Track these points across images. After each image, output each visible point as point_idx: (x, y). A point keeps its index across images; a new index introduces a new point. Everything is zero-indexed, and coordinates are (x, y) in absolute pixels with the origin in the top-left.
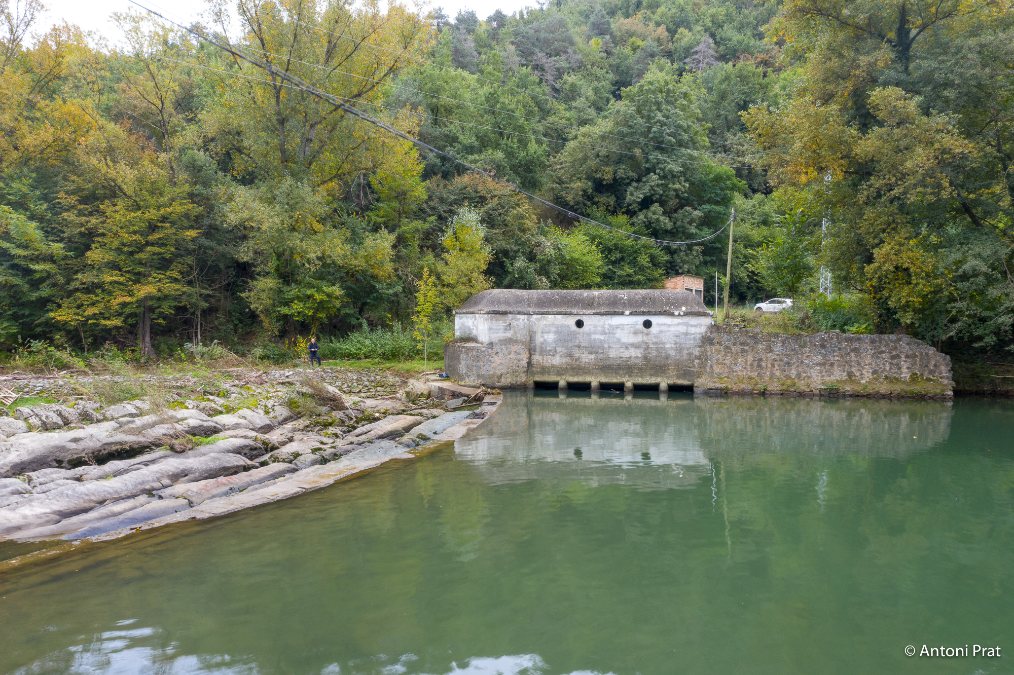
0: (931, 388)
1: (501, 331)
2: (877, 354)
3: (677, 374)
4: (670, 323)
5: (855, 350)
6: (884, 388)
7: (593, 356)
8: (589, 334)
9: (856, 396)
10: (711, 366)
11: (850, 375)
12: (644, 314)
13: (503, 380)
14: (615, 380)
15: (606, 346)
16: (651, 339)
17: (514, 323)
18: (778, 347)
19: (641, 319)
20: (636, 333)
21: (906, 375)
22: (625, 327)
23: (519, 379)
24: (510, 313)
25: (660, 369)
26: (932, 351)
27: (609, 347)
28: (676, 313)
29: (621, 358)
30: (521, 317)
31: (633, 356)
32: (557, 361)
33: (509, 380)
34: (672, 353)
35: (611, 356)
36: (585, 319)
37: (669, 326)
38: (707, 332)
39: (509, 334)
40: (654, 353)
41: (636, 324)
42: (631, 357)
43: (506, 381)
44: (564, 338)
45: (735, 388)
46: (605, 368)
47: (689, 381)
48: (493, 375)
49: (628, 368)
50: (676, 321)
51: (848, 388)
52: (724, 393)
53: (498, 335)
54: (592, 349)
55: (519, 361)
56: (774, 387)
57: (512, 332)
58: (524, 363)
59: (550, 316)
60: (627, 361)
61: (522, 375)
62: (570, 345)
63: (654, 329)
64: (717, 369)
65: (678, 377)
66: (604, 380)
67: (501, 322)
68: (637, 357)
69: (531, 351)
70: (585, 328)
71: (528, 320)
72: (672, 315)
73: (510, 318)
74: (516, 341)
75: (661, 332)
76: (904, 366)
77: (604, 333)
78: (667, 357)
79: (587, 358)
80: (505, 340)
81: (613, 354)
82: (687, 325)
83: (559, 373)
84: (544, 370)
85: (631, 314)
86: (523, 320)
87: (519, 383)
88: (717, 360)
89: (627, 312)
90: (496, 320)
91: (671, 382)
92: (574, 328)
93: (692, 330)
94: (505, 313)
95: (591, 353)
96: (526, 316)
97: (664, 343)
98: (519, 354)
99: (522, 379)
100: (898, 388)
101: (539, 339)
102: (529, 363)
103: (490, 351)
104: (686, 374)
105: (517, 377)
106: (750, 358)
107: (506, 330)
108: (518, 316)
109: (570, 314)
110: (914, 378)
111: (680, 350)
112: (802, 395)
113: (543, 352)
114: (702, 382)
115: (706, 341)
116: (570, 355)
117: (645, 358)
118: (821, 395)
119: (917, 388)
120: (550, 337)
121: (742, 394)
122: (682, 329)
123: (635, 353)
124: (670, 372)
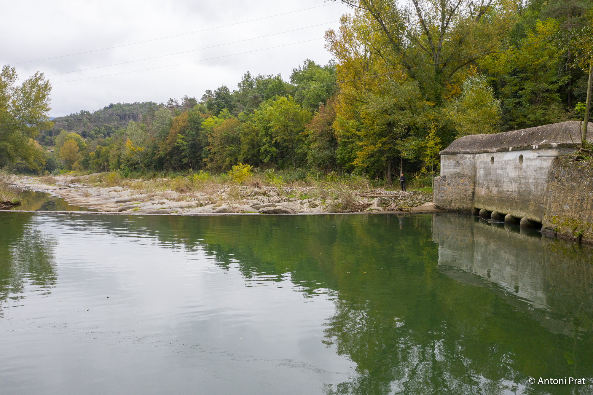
1: (452, 167)
3: (534, 210)
4: (532, 158)
7: (496, 189)
8: (496, 169)
10: (550, 205)
12: (519, 149)
13: (453, 204)
14: (503, 211)
15: (502, 180)
16: (522, 174)
17: (462, 161)
19: (517, 154)
20: (515, 168)
22: (511, 162)
23: (465, 205)
24: (458, 153)
25: (525, 204)
27: (504, 181)
28: (534, 148)
29: (508, 191)
30: (468, 156)
32: (483, 192)
33: (458, 205)
34: (533, 188)
35: (504, 189)
36: (494, 156)
37: (532, 160)
38: (551, 166)
39: (458, 170)
40: (524, 187)
41: (515, 159)
42: (512, 191)
43: (454, 206)
44: (486, 173)
45: (562, 231)
46: (501, 200)
47: (540, 217)
48: (446, 200)
50: (535, 154)
52: (555, 235)
53: (450, 170)
54: (497, 183)
55: (466, 191)
56: (590, 234)
57: (460, 168)
58: (470, 192)
59: (482, 155)
60: (511, 194)
61: (468, 202)
62: (488, 179)
63: (524, 164)
64: (554, 207)
65: (534, 213)
66: (500, 210)
67: (452, 160)
68: (515, 191)
69: (474, 183)
70: (495, 164)
71: (474, 158)
72: (532, 149)
73: (459, 157)
74: (464, 176)
75: (528, 166)
77: (502, 169)
78: (530, 193)
79: (494, 191)
80: (455, 174)
82: (541, 158)
83: (482, 203)
84: (479, 200)
85: (513, 150)
86: (469, 158)
87: (465, 208)
88: (555, 197)
89: (510, 149)
90: (448, 159)
91: (530, 218)
92: (490, 164)
94: (454, 154)
95: (496, 187)
96: (472, 156)
97: (528, 178)
98: (466, 185)
99: (468, 205)
101: (478, 174)
102: (474, 193)
103: (443, 182)
104: (539, 210)
105: (463, 203)
106: (576, 197)
107: (455, 166)
108: (465, 155)
109: (489, 152)
111: (536, 185)
113: (480, 185)
114: (546, 221)
115: (551, 176)
116: (488, 188)
117: (519, 192)
120: (482, 172)
121: (566, 238)
122: (538, 163)
123: (514, 187)
124: (531, 208)
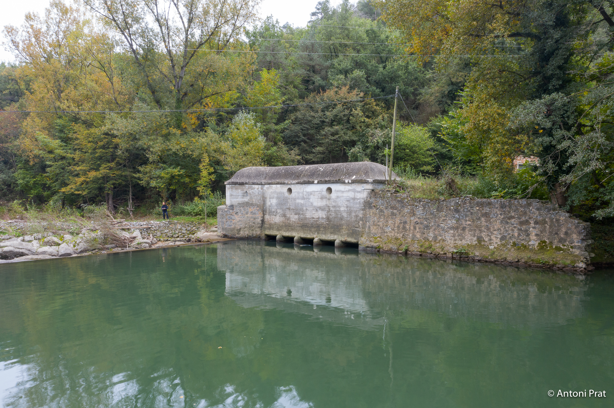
0: (560, 259)
1: (240, 197)
2: (506, 221)
3: (347, 233)
4: (343, 190)
5: (486, 215)
6: (512, 255)
7: (297, 217)
8: (295, 199)
9: (484, 262)
10: (369, 227)
11: (480, 240)
12: (326, 182)
13: (241, 232)
14: (309, 236)
15: (304, 208)
16: (331, 203)
17: (250, 191)
18: (419, 212)
19: (325, 186)
20: (322, 198)
21: (534, 242)
22: (316, 193)
23: (254, 232)
24: (246, 183)
25: (336, 228)
26: (563, 216)
27: (306, 209)
28: (347, 181)
29: (313, 218)
30: (256, 186)
31: (320, 217)
32: (277, 219)
33: (247, 233)
34: (345, 215)
35: (307, 217)
36: (292, 187)
37: (343, 192)
38: (367, 197)
39: (246, 199)
40: (333, 215)
41: (321, 191)
42: (319, 218)
43: (244, 233)
44: (282, 202)
45: (386, 248)
46: (304, 226)
47: (355, 239)
48: (234, 229)
49: (317, 227)
50: (348, 187)
51: (477, 253)
52: (377, 252)
53: (238, 200)
54: (298, 211)
55: (255, 219)
56: (415, 248)
57: (248, 197)
58: (259, 220)
59: (274, 186)
60: (317, 221)
61: (257, 229)
62: (285, 207)
63: (333, 195)
64: (374, 230)
65: (348, 235)
66: (303, 235)
67: (239, 190)
68: (323, 218)
69: (264, 212)
70: (293, 194)
71: (262, 189)
72: (344, 183)
73: (247, 188)
74: (252, 205)
75: (338, 197)
76: (533, 232)
77: (303, 198)
78: (342, 219)
79: (294, 218)
80: (243, 203)
81: (308, 215)
82: (354, 191)
83: (278, 230)
84: (271, 227)
85: (318, 183)
86: (258, 189)
87: (254, 235)
88: (374, 222)
89: (316, 182)
90: (236, 189)
91: (343, 239)
92: (287, 194)
93: (359, 196)
94: (242, 184)
95: (296, 214)
96: (260, 186)
97: (339, 207)
98: (255, 214)
99: (257, 232)
100: (525, 256)
101: (268, 203)
102: (263, 221)
103: (231, 211)
104: (354, 233)
105: (253, 230)
106: (398, 221)
107: (244, 196)
108: (253, 186)
109: (284, 184)
110: (543, 246)
111: (350, 212)
112: (437, 257)
113: (271, 213)
114: (364, 241)
115: (368, 205)
116: (284, 216)
117: (328, 218)
118: (453, 258)
119: (546, 257)
120: (274, 202)
121: (390, 253)
122: (351, 195)
123: (322, 214)
124: (344, 232)
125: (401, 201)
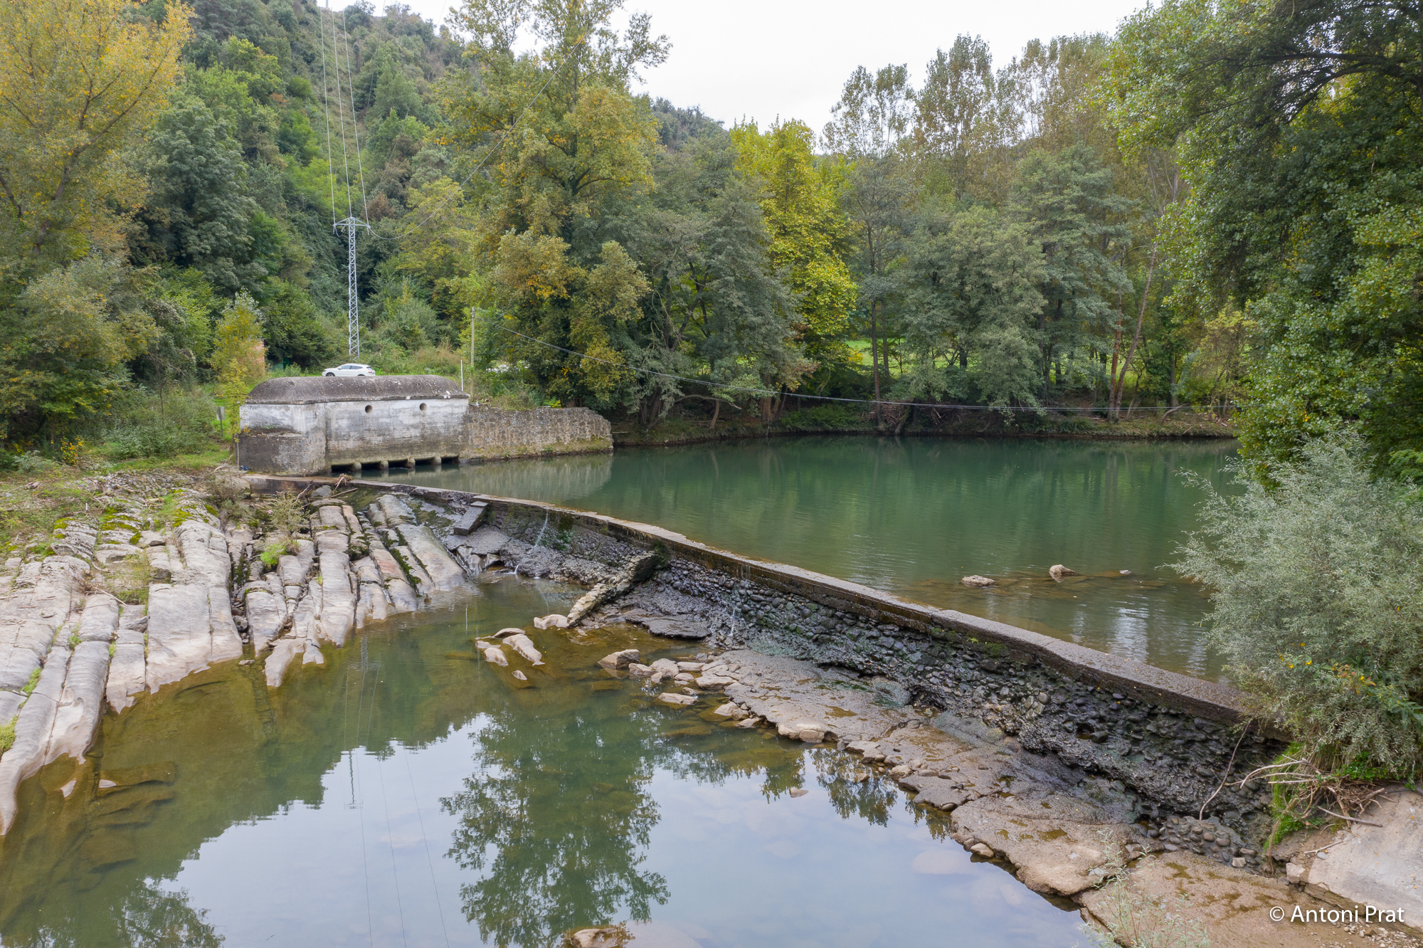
0: (602, 445)
1: (312, 420)
2: (572, 424)
3: (446, 449)
5: (560, 420)
6: (577, 447)
7: (381, 438)
8: (377, 418)
9: (563, 455)
10: (471, 440)
11: (558, 439)
12: (421, 398)
13: (316, 466)
14: (400, 458)
15: (391, 428)
16: (426, 420)
17: (318, 412)
18: (514, 422)
19: (419, 402)
20: (414, 415)
21: (588, 437)
22: (406, 410)
24: (316, 402)
25: (433, 445)
26: (601, 418)
27: (394, 429)
28: (445, 397)
29: (404, 437)
31: (413, 435)
32: (351, 444)
33: (320, 465)
34: (442, 431)
35: (396, 437)
36: (373, 404)
37: (439, 407)
38: (466, 412)
40: (429, 432)
41: (414, 408)
42: (411, 437)
44: (357, 423)
45: (489, 456)
46: (392, 447)
47: (456, 453)
48: (310, 463)
49: (409, 446)
50: (444, 403)
51: (558, 449)
52: (480, 461)
53: (310, 424)
54: (381, 432)
55: (322, 447)
56: (514, 453)
57: (317, 421)
58: (324, 449)
59: (343, 403)
60: (409, 440)
62: (361, 428)
63: (428, 411)
64: (476, 442)
65: (448, 451)
66: (392, 459)
68: (416, 436)
69: (328, 437)
70: (373, 413)
72: (442, 398)
73: (315, 407)
74: (320, 429)
75: (433, 413)
76: (587, 429)
77: (389, 417)
78: (439, 435)
79: (376, 440)
80: (314, 429)
81: (397, 435)
82: (452, 406)
83: (353, 456)
84: (340, 454)
85: (410, 399)
86: (323, 408)
87: (324, 468)
88: (475, 434)
89: (408, 397)
91: (443, 455)
92: (364, 413)
93: (456, 411)
95: (379, 435)
96: (324, 404)
97: (435, 422)
98: (321, 441)
99: (325, 463)
100: (585, 446)
101: (334, 425)
102: (327, 449)
104: (453, 447)
105: (322, 461)
106: (497, 431)
108: (320, 404)
109: (363, 400)
110: (593, 438)
111: (447, 428)
112: (531, 457)
113: (338, 437)
114: (465, 454)
115: (467, 419)
116: (362, 439)
117: (422, 436)
118: (542, 456)
119: (595, 445)
120: (344, 423)
121: (494, 460)
122: (449, 410)
123: (415, 433)
124: (443, 447)
125: (498, 414)
